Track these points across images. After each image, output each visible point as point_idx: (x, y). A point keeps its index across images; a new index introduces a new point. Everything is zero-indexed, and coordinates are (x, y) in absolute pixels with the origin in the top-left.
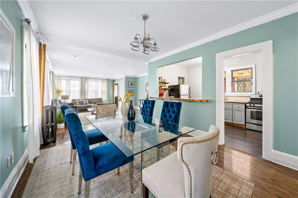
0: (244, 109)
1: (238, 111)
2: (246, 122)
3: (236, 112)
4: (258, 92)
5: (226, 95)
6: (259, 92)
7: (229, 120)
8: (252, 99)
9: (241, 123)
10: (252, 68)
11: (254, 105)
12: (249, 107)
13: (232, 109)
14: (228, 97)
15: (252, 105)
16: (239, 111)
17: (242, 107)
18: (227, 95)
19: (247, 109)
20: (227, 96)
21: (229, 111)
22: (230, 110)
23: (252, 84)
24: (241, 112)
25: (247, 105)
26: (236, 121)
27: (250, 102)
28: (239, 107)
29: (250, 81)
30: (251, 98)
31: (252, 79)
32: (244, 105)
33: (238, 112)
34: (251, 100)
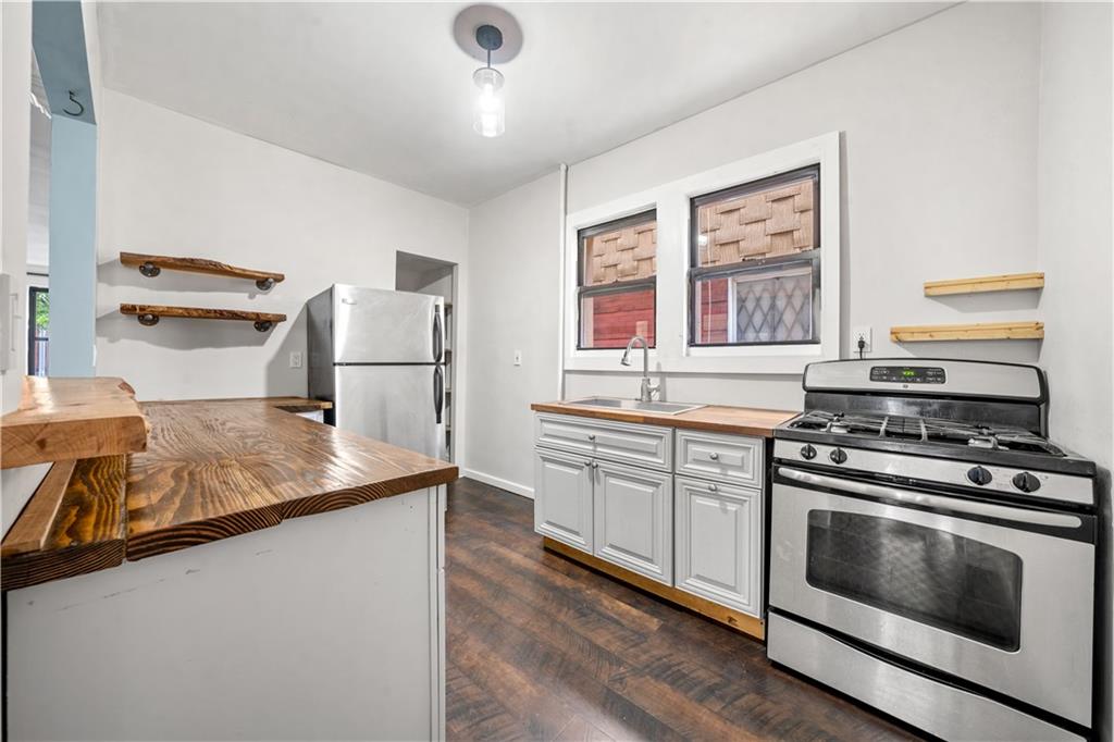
0: (759, 482)
1: (714, 493)
2: (772, 603)
3: (699, 500)
4: (862, 344)
5: (652, 368)
6: (867, 340)
7: (650, 561)
8: (815, 397)
9: (731, 596)
10: (817, 166)
11: (840, 458)
12: (797, 474)
13: (668, 478)
14: (669, 380)
15: (823, 455)
16: (719, 498)
17: (741, 468)
18: (663, 370)
19: (775, 486)
20: (662, 375)
21: (650, 490)
22: (657, 485)
23: (817, 284)
24: (732, 507)
25: (783, 450)
26: (699, 577)
27: (805, 425)
28: (725, 467)
29: (808, 263)
30: (810, 391)
31: (818, 244)
32: (757, 447)
33: (715, 504)
34: (809, 406)
